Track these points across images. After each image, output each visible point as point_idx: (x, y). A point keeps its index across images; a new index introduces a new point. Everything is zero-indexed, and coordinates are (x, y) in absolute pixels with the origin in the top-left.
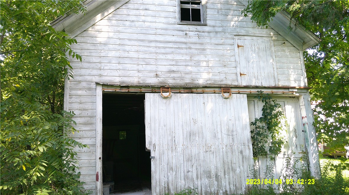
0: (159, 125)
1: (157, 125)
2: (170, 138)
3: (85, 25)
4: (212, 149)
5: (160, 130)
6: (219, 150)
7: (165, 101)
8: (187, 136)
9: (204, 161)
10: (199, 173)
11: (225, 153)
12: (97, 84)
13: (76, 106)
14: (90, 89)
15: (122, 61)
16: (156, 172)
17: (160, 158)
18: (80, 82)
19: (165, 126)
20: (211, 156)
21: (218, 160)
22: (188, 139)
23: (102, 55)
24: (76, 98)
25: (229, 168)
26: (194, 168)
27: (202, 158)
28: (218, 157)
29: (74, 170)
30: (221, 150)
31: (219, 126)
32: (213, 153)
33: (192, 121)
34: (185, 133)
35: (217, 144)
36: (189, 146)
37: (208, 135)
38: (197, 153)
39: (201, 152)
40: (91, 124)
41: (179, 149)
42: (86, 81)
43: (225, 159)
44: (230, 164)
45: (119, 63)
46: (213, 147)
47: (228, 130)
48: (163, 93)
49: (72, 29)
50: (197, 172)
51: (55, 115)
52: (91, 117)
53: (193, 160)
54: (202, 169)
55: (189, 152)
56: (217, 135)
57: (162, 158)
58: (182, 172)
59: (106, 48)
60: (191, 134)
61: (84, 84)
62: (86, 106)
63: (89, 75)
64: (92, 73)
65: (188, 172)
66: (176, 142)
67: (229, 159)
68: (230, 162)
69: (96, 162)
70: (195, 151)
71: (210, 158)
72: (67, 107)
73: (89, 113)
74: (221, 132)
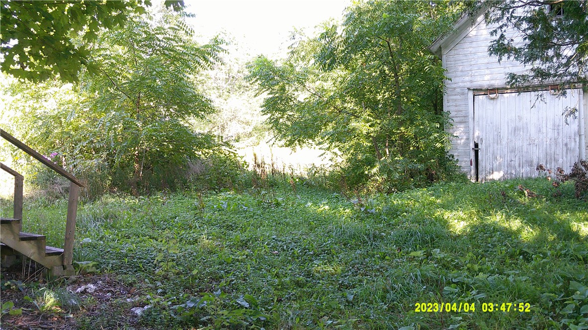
0: (487, 123)
1: (485, 123)
2: (496, 133)
3: (457, 39)
4: (536, 142)
5: (487, 126)
6: (543, 143)
7: (492, 101)
8: (511, 131)
9: (527, 152)
10: (521, 162)
11: (548, 146)
12: (469, 89)
13: (452, 109)
14: (463, 94)
15: (490, 66)
16: (482, 160)
17: (486, 149)
18: (455, 88)
19: (491, 123)
20: (535, 148)
21: (540, 151)
22: (513, 134)
23: (472, 63)
24: (453, 102)
25: (551, 159)
26: (517, 158)
27: (525, 149)
28: (541, 149)
29: (453, 157)
30: (545, 143)
31: (544, 122)
32: (537, 145)
33: (517, 118)
34: (510, 129)
35: (541, 137)
36: (514, 140)
37: (533, 130)
38: (520, 145)
39: (525, 144)
40: (465, 122)
41: (504, 142)
42: (459, 87)
43: (548, 151)
44: (553, 155)
45: (488, 69)
46: (536, 141)
47: (554, 125)
48: (490, 95)
49: (446, 46)
50: (520, 161)
51: (437, 116)
52: (464, 117)
53: (516, 152)
54: (524, 159)
55: (513, 145)
56: (541, 130)
57: (488, 150)
58: (506, 161)
59: (476, 57)
60: (515, 130)
61: (458, 90)
62: (461, 108)
63: (463, 82)
64: (464, 80)
65: (512, 161)
66: (501, 137)
67: (553, 150)
68: (553, 153)
69: (470, 152)
70: (518, 144)
71: (533, 149)
72: (445, 109)
73: (463, 114)
74: (546, 127)
